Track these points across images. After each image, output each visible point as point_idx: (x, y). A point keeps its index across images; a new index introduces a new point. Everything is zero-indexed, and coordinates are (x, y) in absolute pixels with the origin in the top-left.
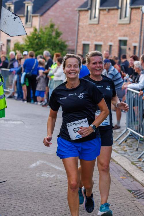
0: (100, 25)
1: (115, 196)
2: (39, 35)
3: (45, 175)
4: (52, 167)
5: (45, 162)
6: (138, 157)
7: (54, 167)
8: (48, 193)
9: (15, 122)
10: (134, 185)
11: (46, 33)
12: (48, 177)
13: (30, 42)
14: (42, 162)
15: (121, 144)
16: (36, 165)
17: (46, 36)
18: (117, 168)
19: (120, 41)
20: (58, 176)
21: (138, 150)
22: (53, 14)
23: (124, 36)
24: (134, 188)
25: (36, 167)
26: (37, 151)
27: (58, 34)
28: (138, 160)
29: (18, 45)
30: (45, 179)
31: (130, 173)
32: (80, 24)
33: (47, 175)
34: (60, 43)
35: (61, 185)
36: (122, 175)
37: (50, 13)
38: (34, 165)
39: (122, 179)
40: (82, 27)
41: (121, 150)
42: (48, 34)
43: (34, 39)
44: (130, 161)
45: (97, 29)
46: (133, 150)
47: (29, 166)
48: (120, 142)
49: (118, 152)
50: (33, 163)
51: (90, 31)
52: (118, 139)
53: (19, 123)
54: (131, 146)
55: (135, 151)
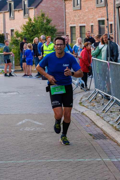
0: (82, 10)
1: (77, 139)
2: (33, 23)
3: (27, 129)
4: (34, 123)
5: (29, 120)
6: (102, 110)
7: (36, 123)
8: (26, 142)
9: (12, 93)
10: (95, 130)
11: (38, 21)
12: (29, 130)
13: (27, 30)
14: (27, 120)
15: (91, 102)
16: (22, 123)
17: (38, 23)
18: (85, 120)
19: (99, 21)
20: (37, 129)
21: (104, 104)
22: (45, 5)
23: (102, 17)
24: (95, 133)
25: (22, 124)
26: (25, 113)
27: (48, 21)
28: (102, 112)
29: (18, 33)
30: (27, 132)
31: (94, 122)
32: (66, 11)
33: (29, 129)
34: (50, 28)
35: (38, 135)
36: (88, 124)
37: (42, 4)
38: (20, 123)
39: (87, 127)
40: (69, 14)
41: (91, 106)
42: (40, 22)
43: (30, 27)
44: (96, 113)
45: (80, 14)
46: (100, 105)
47: (16, 124)
48: (90, 100)
49: (88, 107)
50: (20, 121)
51: (75, 16)
52: (89, 98)
53: (15, 93)
54: (99, 102)
55: (102, 105)
